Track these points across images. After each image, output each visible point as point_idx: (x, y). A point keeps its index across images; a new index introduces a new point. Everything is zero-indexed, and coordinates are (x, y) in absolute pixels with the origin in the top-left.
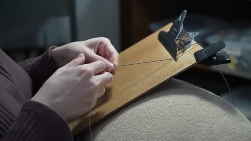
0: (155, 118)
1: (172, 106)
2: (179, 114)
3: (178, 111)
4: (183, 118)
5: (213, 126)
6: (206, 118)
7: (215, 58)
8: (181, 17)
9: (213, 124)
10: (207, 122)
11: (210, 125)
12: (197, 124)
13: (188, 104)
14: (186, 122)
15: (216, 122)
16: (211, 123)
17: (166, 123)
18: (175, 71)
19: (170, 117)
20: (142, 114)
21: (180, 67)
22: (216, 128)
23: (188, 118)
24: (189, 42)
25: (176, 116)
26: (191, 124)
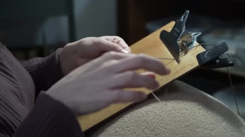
0: (154, 123)
1: (171, 111)
2: (178, 119)
3: (177, 116)
4: (183, 123)
5: (212, 132)
6: (205, 124)
7: (218, 61)
8: (183, 17)
9: (212, 130)
10: (206, 129)
11: (208, 131)
12: (197, 130)
13: (187, 109)
14: (185, 127)
15: (215, 129)
16: (210, 129)
17: (165, 129)
18: (177, 74)
19: (169, 122)
20: (141, 118)
21: (182, 69)
22: (214, 134)
23: (188, 123)
24: (191, 43)
25: (175, 122)
26: (191, 130)
